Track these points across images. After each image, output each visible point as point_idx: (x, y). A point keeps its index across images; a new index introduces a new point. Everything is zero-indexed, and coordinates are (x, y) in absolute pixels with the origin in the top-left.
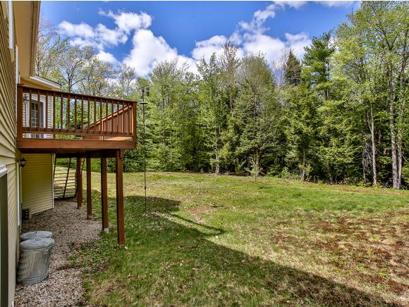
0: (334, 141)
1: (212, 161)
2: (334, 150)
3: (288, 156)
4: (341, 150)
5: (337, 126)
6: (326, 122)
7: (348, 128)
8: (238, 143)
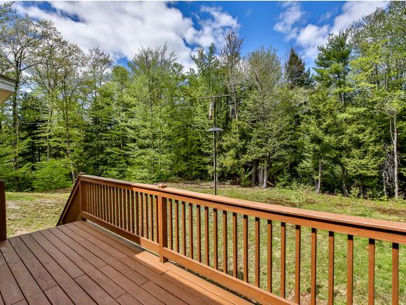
0: (355, 152)
1: (210, 169)
2: (357, 161)
3: (301, 165)
4: (363, 162)
5: (361, 136)
6: (348, 131)
7: (372, 139)
8: (244, 150)
